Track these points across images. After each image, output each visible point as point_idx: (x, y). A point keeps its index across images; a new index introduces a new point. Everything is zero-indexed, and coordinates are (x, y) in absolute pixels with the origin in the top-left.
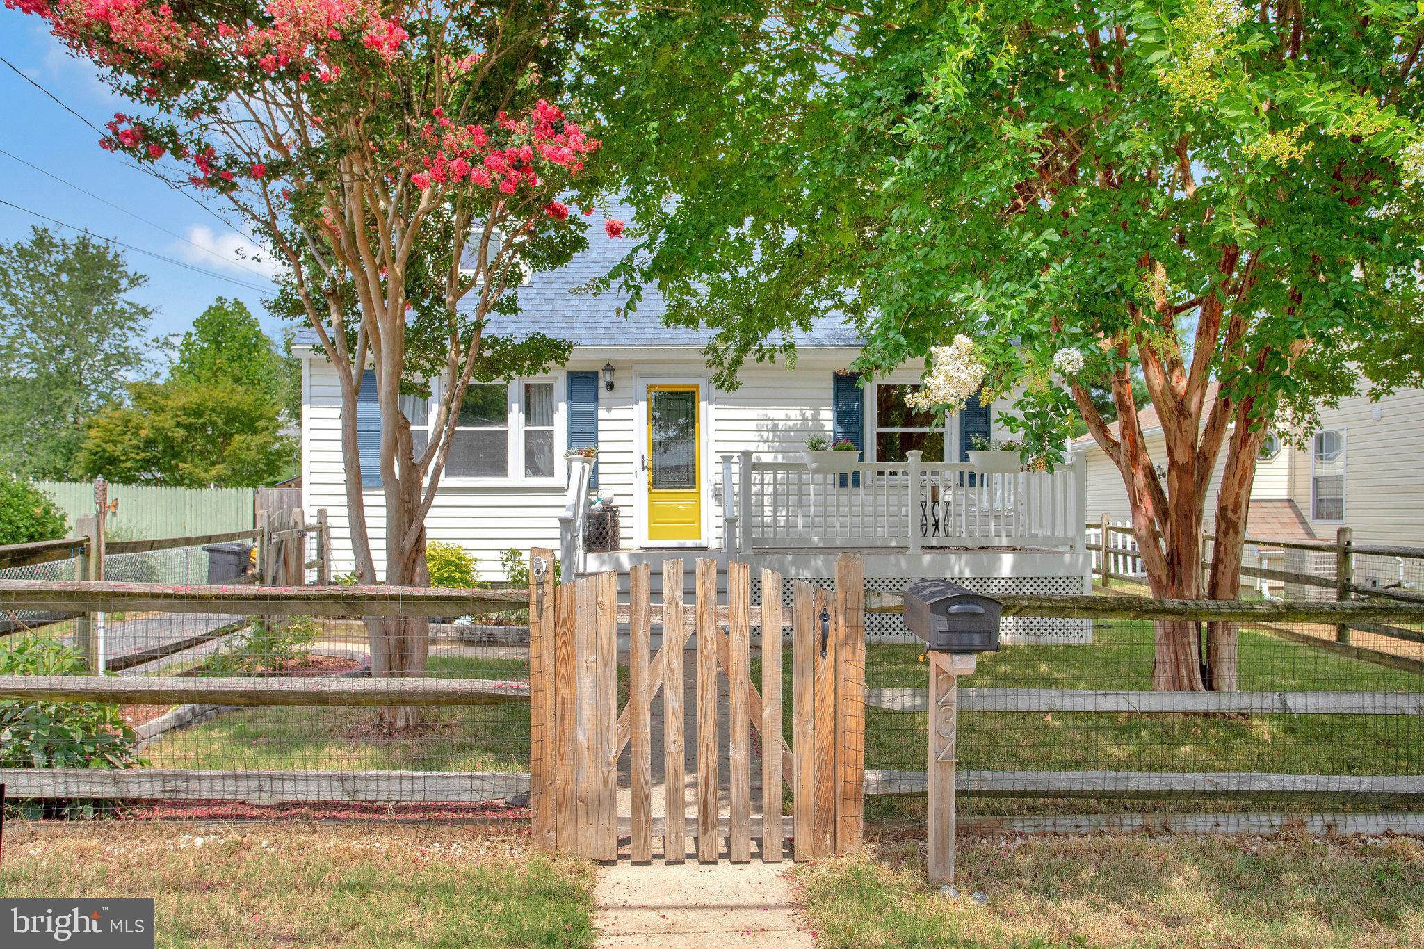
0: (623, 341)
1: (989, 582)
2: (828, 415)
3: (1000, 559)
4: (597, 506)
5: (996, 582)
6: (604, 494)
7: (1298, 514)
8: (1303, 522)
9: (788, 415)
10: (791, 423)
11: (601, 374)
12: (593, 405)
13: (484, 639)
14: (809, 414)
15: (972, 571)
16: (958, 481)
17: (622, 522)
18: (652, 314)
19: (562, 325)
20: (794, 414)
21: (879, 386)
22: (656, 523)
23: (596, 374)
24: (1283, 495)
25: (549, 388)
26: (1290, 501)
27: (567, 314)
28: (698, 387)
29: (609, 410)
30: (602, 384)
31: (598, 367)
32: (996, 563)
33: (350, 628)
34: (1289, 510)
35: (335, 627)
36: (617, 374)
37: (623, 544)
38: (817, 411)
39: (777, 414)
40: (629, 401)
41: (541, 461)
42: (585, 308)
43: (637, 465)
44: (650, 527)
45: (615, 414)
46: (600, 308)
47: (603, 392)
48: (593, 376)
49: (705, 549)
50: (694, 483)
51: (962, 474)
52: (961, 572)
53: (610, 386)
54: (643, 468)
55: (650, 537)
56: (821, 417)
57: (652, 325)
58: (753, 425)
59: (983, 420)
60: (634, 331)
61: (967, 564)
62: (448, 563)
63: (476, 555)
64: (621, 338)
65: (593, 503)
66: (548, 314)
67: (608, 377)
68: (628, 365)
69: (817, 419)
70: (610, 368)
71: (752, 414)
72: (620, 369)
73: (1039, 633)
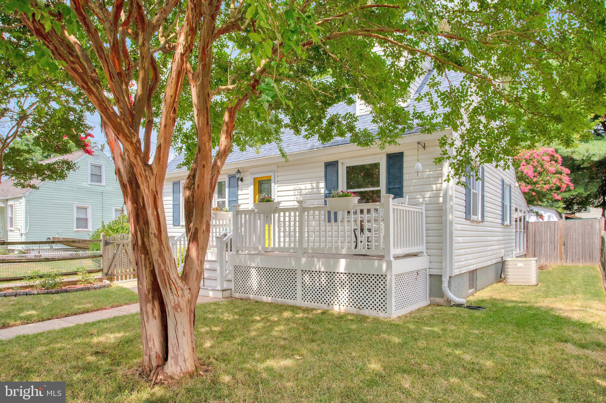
1: (334, 275)
2: (322, 185)
3: (339, 262)
5: (338, 275)
9: (306, 186)
10: (307, 191)
12: (236, 189)
14: (314, 185)
15: (325, 268)
20: (309, 186)
21: (347, 167)
28: (271, 176)
29: (242, 190)
32: (336, 265)
36: (243, 174)
38: (318, 183)
39: (302, 187)
40: (248, 186)
45: (243, 192)
47: (240, 183)
52: (319, 268)
53: (242, 180)
56: (320, 186)
58: (292, 193)
61: (323, 264)
67: (239, 176)
69: (318, 188)
70: (239, 172)
71: (292, 187)
72: (243, 172)
73: (361, 307)
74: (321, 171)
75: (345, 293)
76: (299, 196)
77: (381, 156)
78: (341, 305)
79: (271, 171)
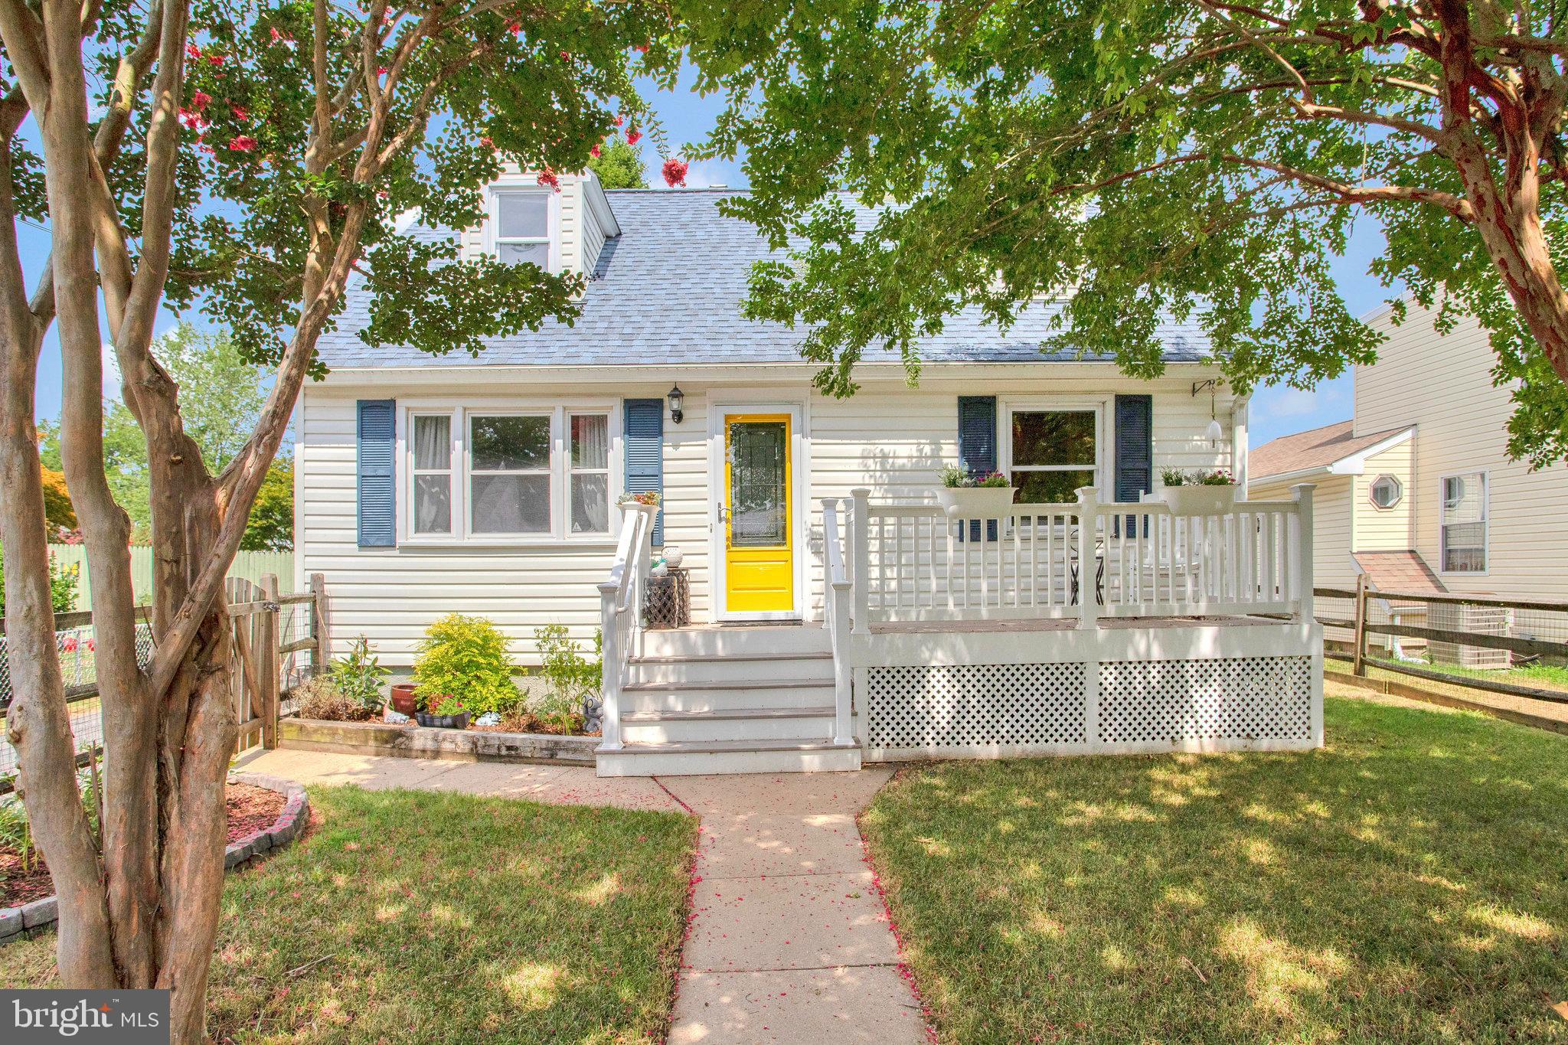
0: (694, 359)
1: (1187, 666)
2: (952, 451)
4: (661, 570)
5: (1196, 666)
6: (670, 553)
7: (1423, 566)
8: (1430, 575)
9: (903, 451)
11: (666, 403)
12: (655, 441)
13: (504, 752)
14: (927, 449)
16: (1112, 532)
17: (693, 588)
18: (731, 330)
19: (619, 343)
20: (910, 450)
21: (1014, 414)
22: (735, 590)
23: (661, 401)
24: (1404, 545)
25: (600, 421)
26: (1411, 552)
27: (625, 331)
28: (789, 416)
29: (676, 446)
30: (668, 414)
31: (663, 393)
33: (334, 732)
34: (1412, 561)
35: (316, 731)
36: (687, 401)
37: (694, 616)
38: (936, 445)
40: (703, 435)
41: (592, 513)
42: (648, 324)
43: (711, 518)
44: (728, 594)
45: (684, 451)
46: (667, 324)
47: (669, 424)
48: (658, 404)
49: (797, 622)
50: (784, 538)
51: (1117, 517)
53: (678, 416)
54: (720, 520)
55: (729, 609)
56: (943, 454)
57: (732, 342)
58: (855, 464)
59: (1143, 453)
60: (708, 348)
62: (470, 643)
63: (508, 631)
64: (692, 357)
65: (655, 564)
66: (602, 331)
67: (675, 404)
68: (701, 390)
69: (936, 456)
70: (676, 394)
71: (857, 450)
72: (691, 395)
73: (1253, 735)
74: (950, 417)
75: (1211, 701)
76: (878, 474)
77: (1104, 398)
78: (1206, 736)
79: (791, 403)
